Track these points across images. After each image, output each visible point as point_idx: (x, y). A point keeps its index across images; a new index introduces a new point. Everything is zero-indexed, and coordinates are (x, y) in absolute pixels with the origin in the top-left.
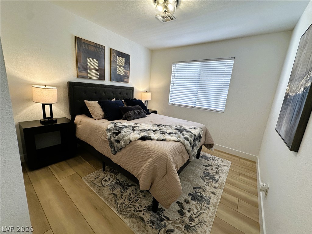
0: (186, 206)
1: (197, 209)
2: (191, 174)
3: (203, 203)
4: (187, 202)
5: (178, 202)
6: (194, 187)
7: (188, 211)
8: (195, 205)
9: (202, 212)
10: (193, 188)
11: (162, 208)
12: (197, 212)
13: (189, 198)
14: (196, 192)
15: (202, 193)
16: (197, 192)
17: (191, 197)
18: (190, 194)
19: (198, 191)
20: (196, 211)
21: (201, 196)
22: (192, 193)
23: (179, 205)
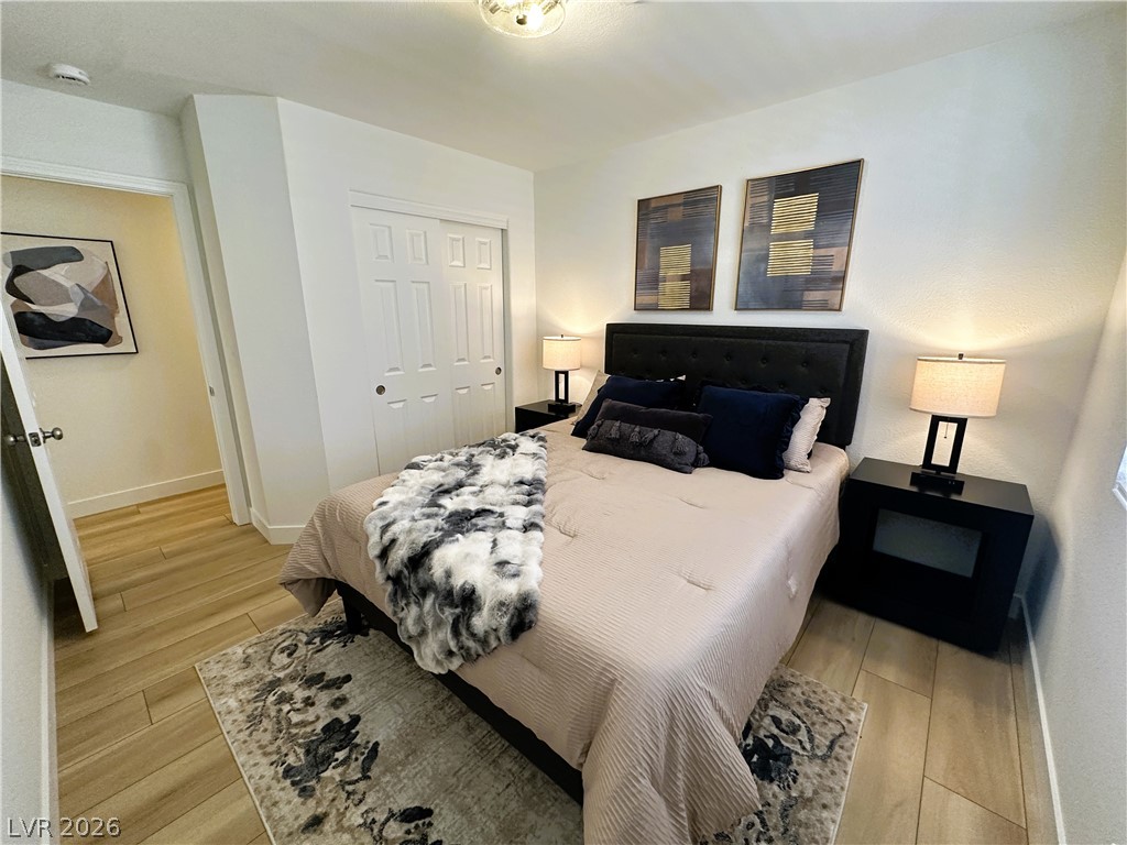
0: (324, 698)
1: (297, 725)
2: (458, 764)
3: (300, 751)
4: (339, 702)
5: (348, 678)
6: (379, 749)
7: (309, 698)
8: (313, 722)
9: (282, 735)
10: (377, 744)
11: (352, 641)
12: (289, 721)
13: (343, 714)
14: (357, 745)
15: (340, 770)
16: (351, 751)
17: (346, 720)
18: (355, 720)
19: (354, 757)
20: (295, 718)
21: (329, 757)
22: (357, 728)
23: (339, 678)
